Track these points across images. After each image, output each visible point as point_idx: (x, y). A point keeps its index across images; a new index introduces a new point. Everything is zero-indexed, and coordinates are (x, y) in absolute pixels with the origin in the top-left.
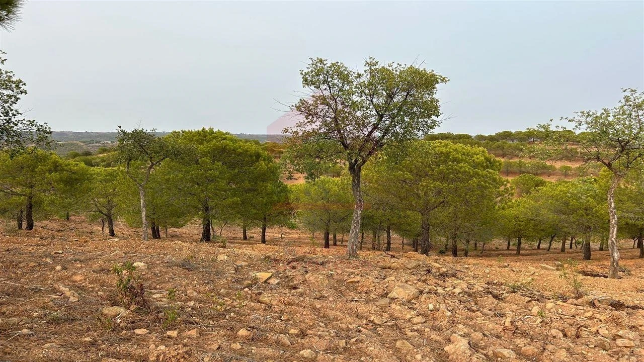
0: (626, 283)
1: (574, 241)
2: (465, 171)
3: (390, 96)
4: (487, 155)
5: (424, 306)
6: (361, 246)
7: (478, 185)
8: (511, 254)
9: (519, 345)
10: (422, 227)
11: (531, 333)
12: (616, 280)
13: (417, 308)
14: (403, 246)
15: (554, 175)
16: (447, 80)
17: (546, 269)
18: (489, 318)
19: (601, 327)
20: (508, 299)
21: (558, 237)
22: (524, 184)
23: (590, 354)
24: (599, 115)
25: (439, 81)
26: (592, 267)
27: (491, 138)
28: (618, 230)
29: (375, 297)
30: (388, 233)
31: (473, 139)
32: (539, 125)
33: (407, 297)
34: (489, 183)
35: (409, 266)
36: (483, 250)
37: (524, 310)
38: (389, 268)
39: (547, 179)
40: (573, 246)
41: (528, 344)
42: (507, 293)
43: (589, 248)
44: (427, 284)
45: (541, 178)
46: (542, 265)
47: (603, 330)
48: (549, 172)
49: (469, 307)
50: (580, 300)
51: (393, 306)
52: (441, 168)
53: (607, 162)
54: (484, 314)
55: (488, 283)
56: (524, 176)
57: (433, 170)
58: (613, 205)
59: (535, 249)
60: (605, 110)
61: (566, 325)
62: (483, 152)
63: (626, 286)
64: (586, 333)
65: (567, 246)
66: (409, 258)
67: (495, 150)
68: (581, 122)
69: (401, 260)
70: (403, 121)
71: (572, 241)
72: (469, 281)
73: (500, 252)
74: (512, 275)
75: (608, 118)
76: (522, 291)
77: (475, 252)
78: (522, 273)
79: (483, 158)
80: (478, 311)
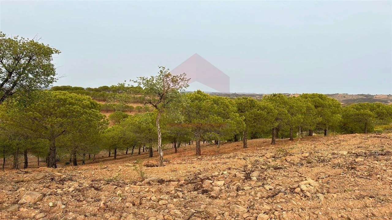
0: (167, 168)
1: (145, 147)
2: (78, 111)
3: (17, 59)
4: (92, 101)
5: (46, 205)
6: (4, 167)
7: (86, 119)
8: (111, 159)
9: (107, 218)
10: (51, 149)
11: (115, 207)
12: (162, 167)
13: (40, 208)
14: (39, 163)
15: (133, 111)
16: (59, 52)
17: (128, 166)
18: (91, 204)
19: (152, 196)
20: (104, 189)
21: (136, 146)
22: (117, 117)
23: (146, 213)
24: (148, 79)
25: (54, 52)
26: (152, 161)
27: (96, 90)
28: (162, 140)
29: (7, 205)
30: (26, 156)
31: (85, 90)
32: (119, 83)
33: (33, 201)
34: (93, 118)
35: (38, 178)
36: (94, 159)
37: (113, 194)
38: (22, 181)
39: (129, 114)
40: (145, 150)
41: (112, 215)
42: (104, 185)
43: (152, 151)
44: (50, 188)
45: (126, 113)
46: (127, 164)
47: (153, 197)
48: (131, 109)
49: (78, 199)
50: (143, 182)
51: (22, 209)
52: (61, 109)
53: (155, 104)
54: (88, 202)
55: (93, 180)
56: (117, 112)
57: (56, 111)
58: (159, 127)
59: (125, 155)
60: (152, 77)
61: (135, 198)
62: (89, 98)
63: (166, 169)
64: (145, 201)
65: (142, 151)
66: (40, 171)
67: (99, 97)
68: (140, 83)
69: (33, 174)
70: (27, 77)
71: (144, 148)
72: (80, 182)
73: (105, 159)
74: (108, 173)
75: (153, 81)
76: (113, 182)
77: (89, 161)
78: (114, 171)
79: (89, 102)
80: (84, 200)
